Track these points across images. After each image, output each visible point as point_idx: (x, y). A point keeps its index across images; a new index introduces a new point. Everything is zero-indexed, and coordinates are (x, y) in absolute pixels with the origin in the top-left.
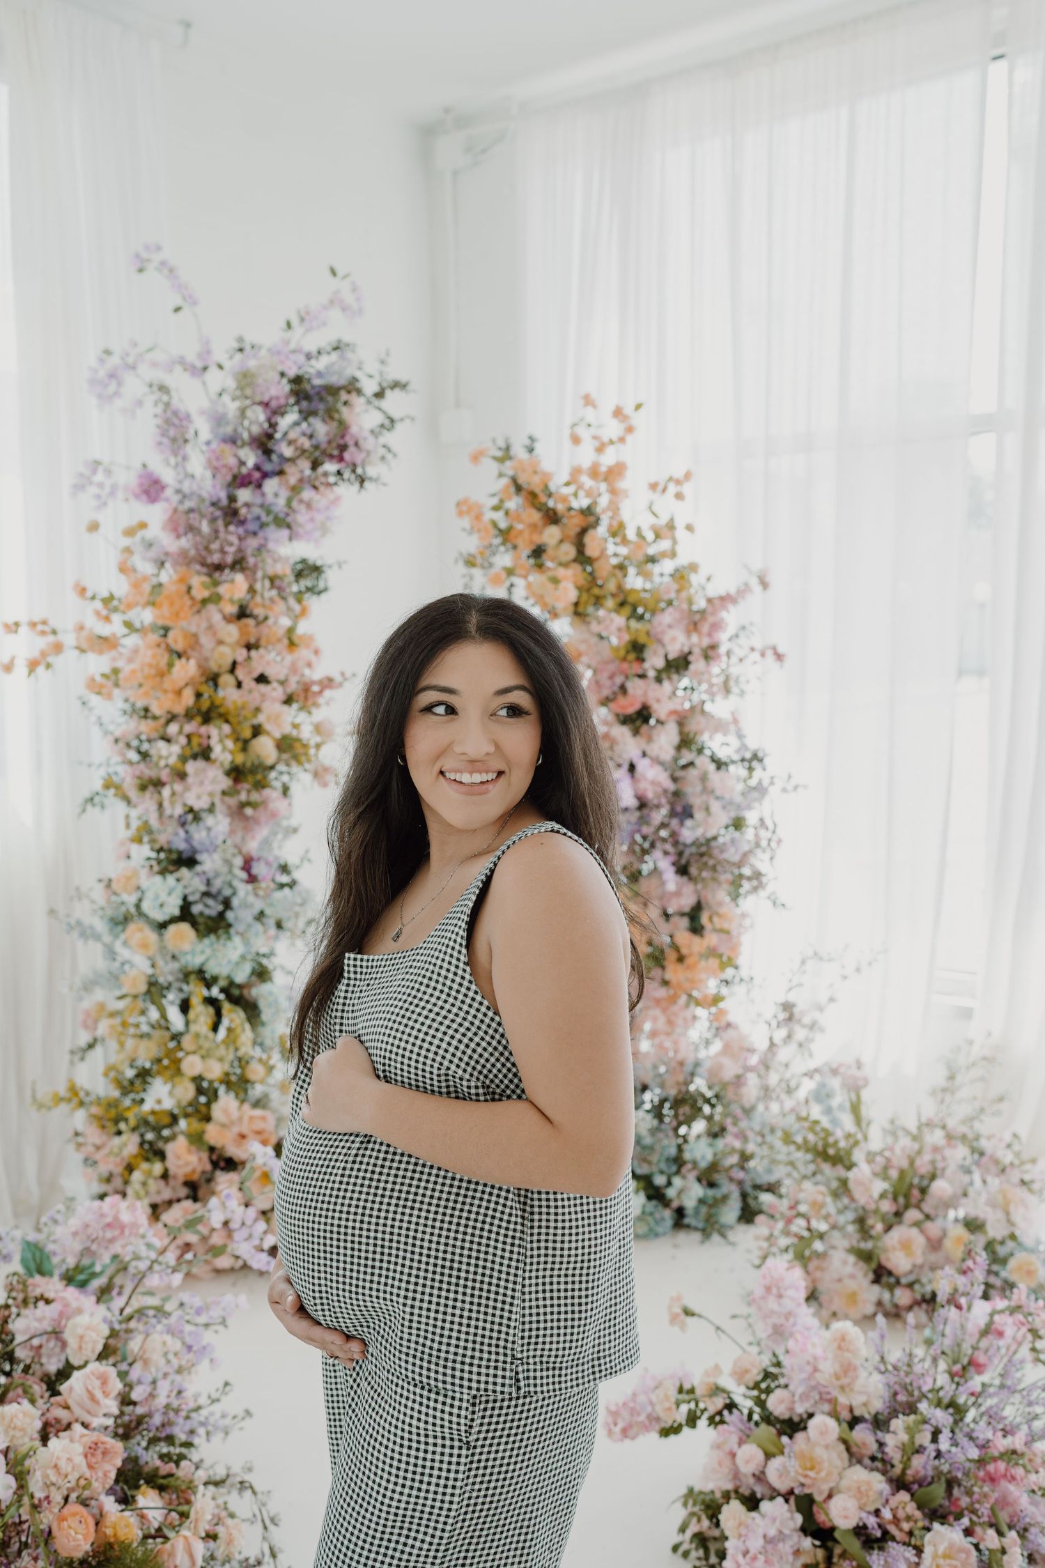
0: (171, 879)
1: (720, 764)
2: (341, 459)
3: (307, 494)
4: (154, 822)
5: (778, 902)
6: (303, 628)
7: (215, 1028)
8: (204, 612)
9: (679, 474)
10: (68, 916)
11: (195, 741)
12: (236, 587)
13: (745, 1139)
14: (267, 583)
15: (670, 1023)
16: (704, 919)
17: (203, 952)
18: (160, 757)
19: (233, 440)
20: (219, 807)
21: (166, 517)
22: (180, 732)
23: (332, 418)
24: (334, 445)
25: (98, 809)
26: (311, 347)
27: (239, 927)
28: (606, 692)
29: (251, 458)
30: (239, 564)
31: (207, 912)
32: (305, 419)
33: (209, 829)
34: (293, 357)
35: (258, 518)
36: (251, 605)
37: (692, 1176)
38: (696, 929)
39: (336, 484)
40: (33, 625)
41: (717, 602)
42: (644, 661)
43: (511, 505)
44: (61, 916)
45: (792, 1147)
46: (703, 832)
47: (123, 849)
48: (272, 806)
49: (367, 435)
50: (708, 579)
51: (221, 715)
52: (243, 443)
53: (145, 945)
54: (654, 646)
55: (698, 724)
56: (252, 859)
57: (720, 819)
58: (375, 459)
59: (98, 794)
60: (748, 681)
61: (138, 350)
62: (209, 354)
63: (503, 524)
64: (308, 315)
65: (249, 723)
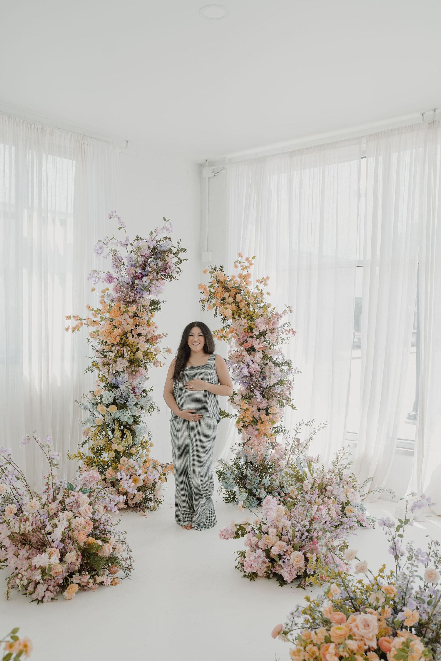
0: (111, 392)
1: (276, 364)
2: (165, 272)
3: (155, 282)
4: (107, 375)
5: (294, 407)
6: (152, 320)
7: (122, 437)
8: (124, 315)
9: (265, 277)
10: (80, 402)
11: (119, 352)
12: (133, 308)
14: (142, 307)
15: (260, 443)
16: (269, 411)
17: (119, 414)
18: (110, 356)
19: (134, 266)
20: (125, 372)
21: (114, 287)
22: (115, 349)
23: (163, 260)
24: (163, 268)
25: (91, 371)
26: (158, 238)
27: (130, 407)
28: (242, 342)
29: (139, 270)
30: (134, 301)
31: (121, 402)
32: (155, 260)
33: (122, 378)
34: (152, 242)
35: (141, 288)
36: (137, 313)
37: (263, 489)
38: (267, 414)
39: (163, 279)
40: (74, 317)
41: (274, 316)
42: (253, 332)
43: (215, 285)
44: (78, 402)
45: (289, 476)
46: (269, 384)
47: (97, 383)
48: (141, 372)
49: (173, 265)
50: (274, 308)
51: (127, 345)
52: (137, 267)
53: (102, 410)
54: (256, 328)
55: (269, 352)
56: (135, 388)
57: (274, 380)
58: (175, 272)
59: (91, 367)
60: (285, 340)
61: (109, 239)
62: (128, 241)
63: (213, 291)
64: (157, 231)
65: (135, 347)
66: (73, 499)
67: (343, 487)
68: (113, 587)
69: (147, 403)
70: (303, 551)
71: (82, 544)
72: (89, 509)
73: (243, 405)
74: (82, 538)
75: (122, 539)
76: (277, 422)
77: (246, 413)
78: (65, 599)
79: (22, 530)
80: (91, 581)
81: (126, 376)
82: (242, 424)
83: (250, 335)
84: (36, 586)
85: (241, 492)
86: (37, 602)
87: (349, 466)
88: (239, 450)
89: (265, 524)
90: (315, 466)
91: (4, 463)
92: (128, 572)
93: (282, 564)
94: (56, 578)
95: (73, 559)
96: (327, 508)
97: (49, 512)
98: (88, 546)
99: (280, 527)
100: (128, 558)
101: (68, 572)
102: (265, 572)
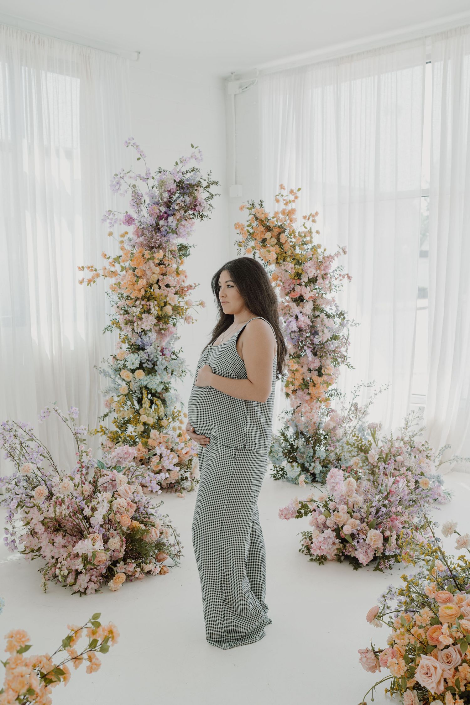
0: (136, 355)
1: (328, 316)
2: (195, 210)
3: (184, 222)
4: (130, 335)
5: (351, 366)
6: (181, 268)
7: (151, 407)
8: (148, 263)
9: (314, 213)
10: (100, 368)
11: (145, 307)
12: (159, 255)
13: (336, 448)
14: (170, 253)
15: (311, 409)
16: (322, 371)
17: (147, 380)
18: (134, 312)
19: (157, 204)
20: (153, 330)
21: (135, 230)
22: (140, 304)
23: (191, 195)
24: (192, 205)
25: (110, 331)
26: (184, 170)
27: (160, 372)
28: (288, 290)
29: (163, 209)
30: (160, 246)
31: (148, 366)
32: (183, 195)
33: (149, 337)
34: (178, 174)
35: (166, 230)
36: (164, 260)
37: (317, 463)
38: (320, 375)
39: (193, 218)
40: (89, 268)
41: (326, 258)
42: (301, 279)
43: (254, 224)
44: (98, 368)
45: (349, 446)
46: (322, 340)
47: (119, 345)
48: (170, 330)
49: (204, 201)
50: (325, 250)
51: (153, 298)
52: (161, 204)
53: (128, 377)
54: (304, 274)
55: (320, 302)
56: (164, 349)
57: (328, 335)
58: (206, 209)
59: (110, 326)
60: (339, 287)
61: (124, 172)
62: (149, 174)
63: (251, 231)
64: (184, 160)
65: (163, 301)
66: (106, 479)
67: (415, 457)
68: (162, 576)
69: (179, 366)
70: (381, 529)
71: (125, 529)
72: (129, 489)
73: (292, 366)
74: (126, 522)
75: (167, 522)
76: (333, 383)
77: (296, 375)
78: (111, 591)
79: (58, 514)
80: (138, 569)
82: (292, 388)
83: (298, 282)
84: (77, 577)
85: (292, 466)
86: (79, 594)
87: (422, 432)
88: (287, 419)
89: (331, 500)
90: (380, 435)
91: (26, 439)
92: (177, 560)
93: (356, 544)
94: (98, 568)
95: (118, 547)
96: (405, 479)
97: (83, 494)
98: (132, 531)
99: (350, 503)
100: (176, 544)
101: (111, 560)
102: (335, 555)
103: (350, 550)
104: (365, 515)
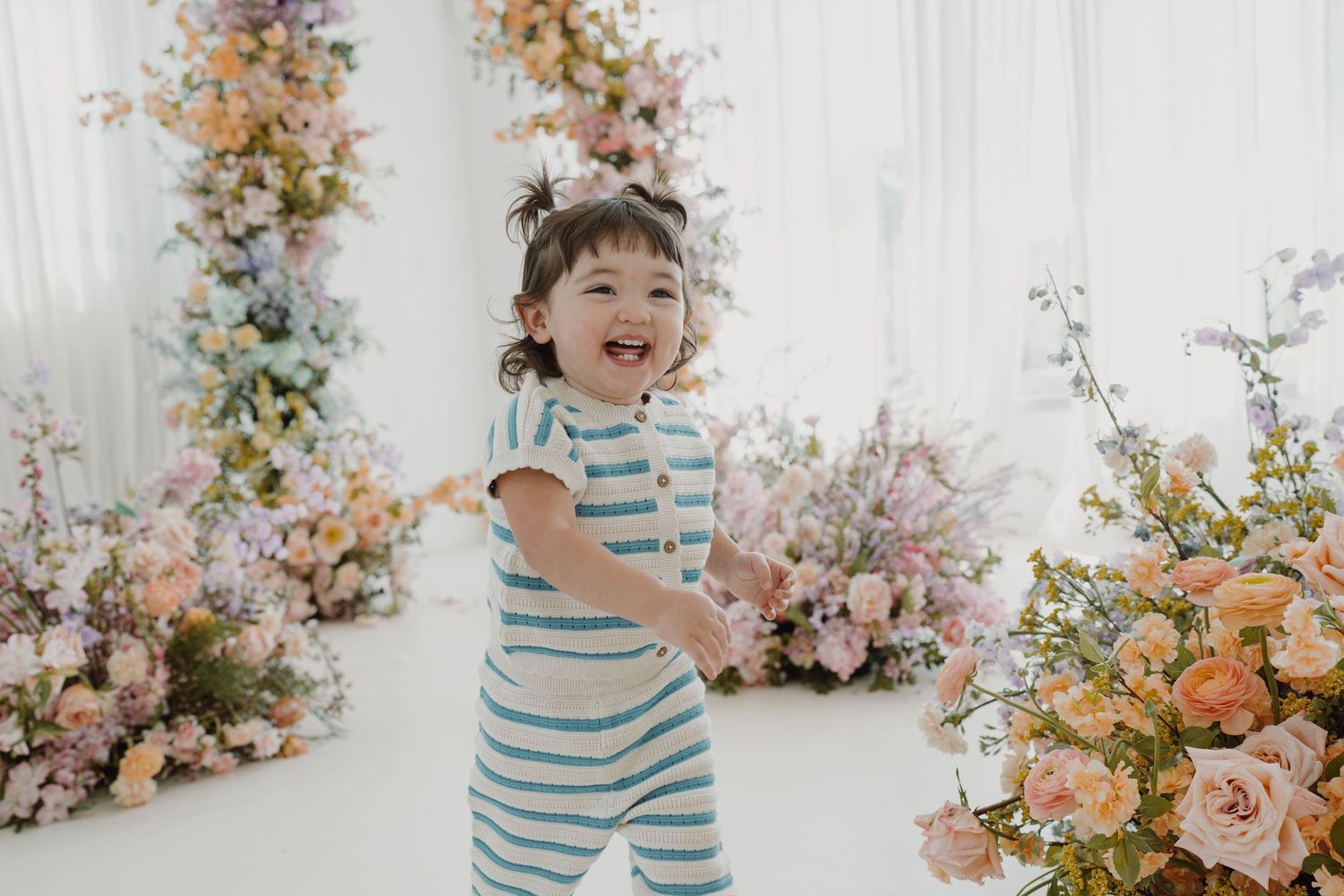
0: (236, 293)
4: (219, 253)
8: (251, 67)
10: (150, 334)
11: (251, 171)
12: (276, 34)
17: (267, 355)
18: (223, 186)
20: (273, 226)
22: (237, 164)
25: (171, 253)
27: (297, 332)
28: (593, 140)
31: (269, 320)
33: (266, 246)
40: (106, 96)
41: (675, 60)
42: (621, 109)
44: (144, 334)
47: (195, 279)
51: (272, 150)
53: (216, 341)
54: (629, 98)
55: (669, 163)
59: (171, 241)
65: (296, 161)
68: (288, 763)
70: (883, 573)
74: (163, 600)
78: (121, 807)
80: (210, 740)
81: (274, 241)
83: (615, 116)
84: (8, 770)
86: (13, 826)
92: (334, 721)
93: (818, 626)
94: (81, 745)
95: (139, 673)
98: (187, 633)
100: (331, 679)
102: (766, 666)
103: (803, 646)
104: (832, 552)
